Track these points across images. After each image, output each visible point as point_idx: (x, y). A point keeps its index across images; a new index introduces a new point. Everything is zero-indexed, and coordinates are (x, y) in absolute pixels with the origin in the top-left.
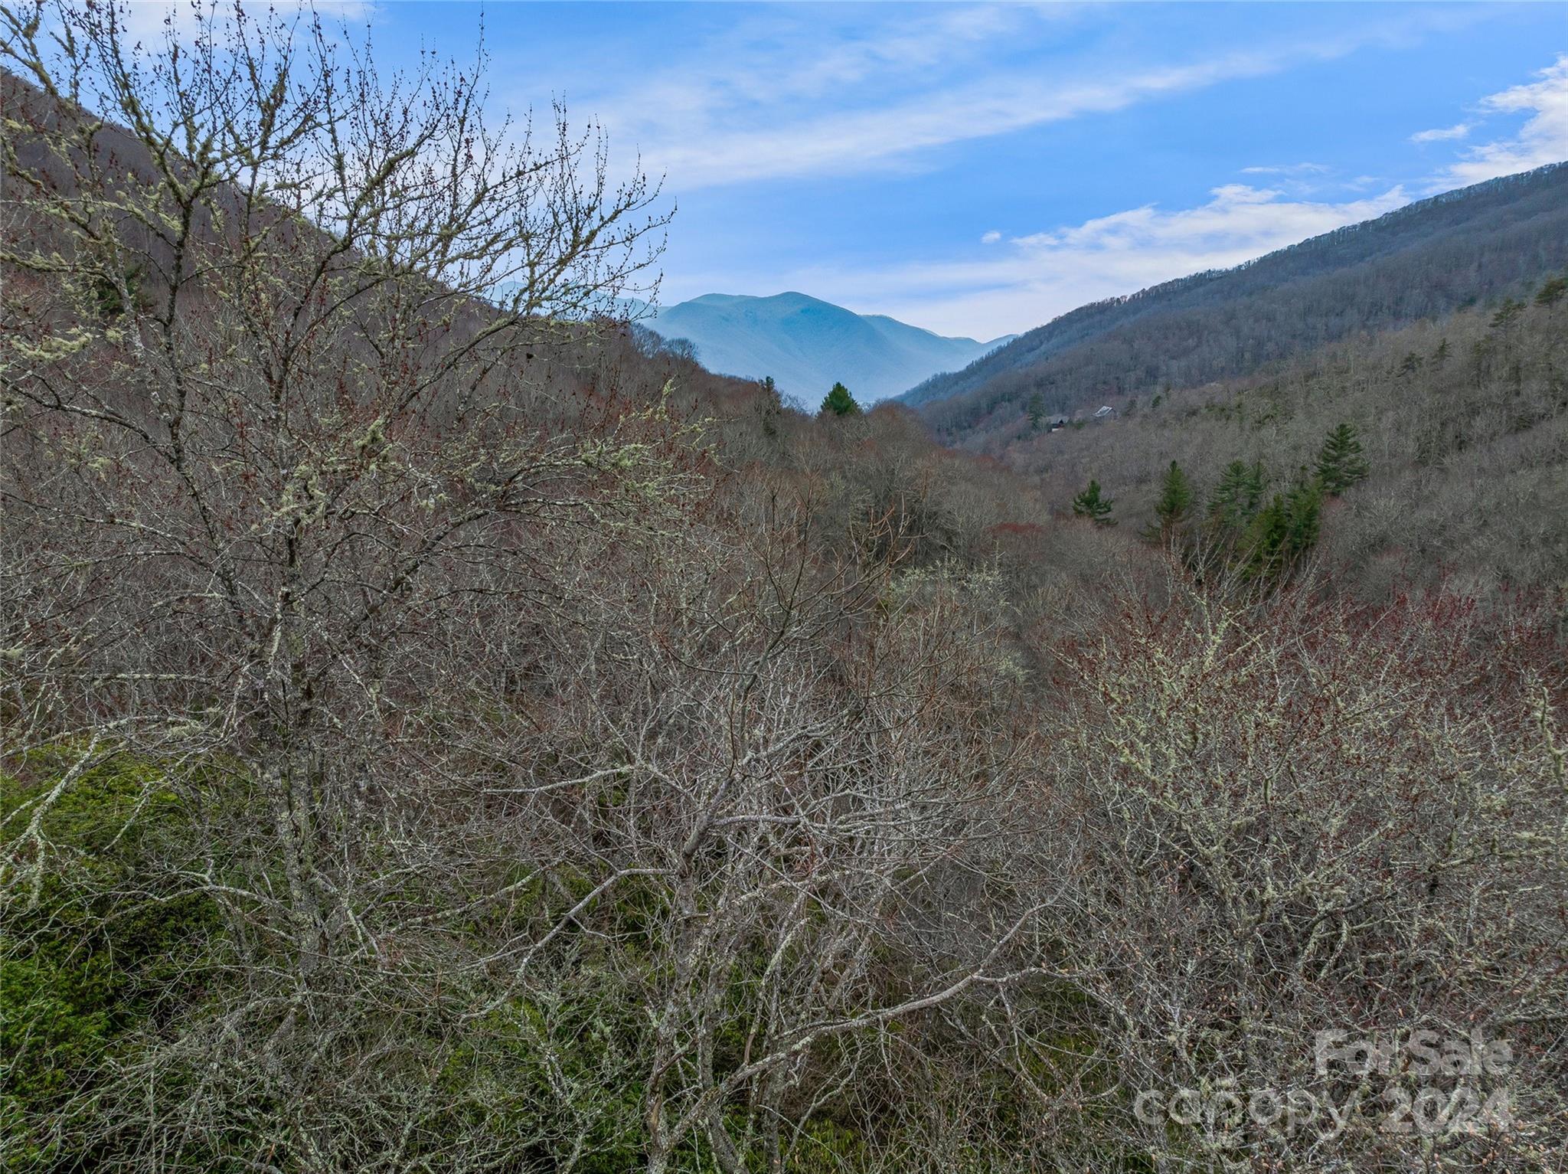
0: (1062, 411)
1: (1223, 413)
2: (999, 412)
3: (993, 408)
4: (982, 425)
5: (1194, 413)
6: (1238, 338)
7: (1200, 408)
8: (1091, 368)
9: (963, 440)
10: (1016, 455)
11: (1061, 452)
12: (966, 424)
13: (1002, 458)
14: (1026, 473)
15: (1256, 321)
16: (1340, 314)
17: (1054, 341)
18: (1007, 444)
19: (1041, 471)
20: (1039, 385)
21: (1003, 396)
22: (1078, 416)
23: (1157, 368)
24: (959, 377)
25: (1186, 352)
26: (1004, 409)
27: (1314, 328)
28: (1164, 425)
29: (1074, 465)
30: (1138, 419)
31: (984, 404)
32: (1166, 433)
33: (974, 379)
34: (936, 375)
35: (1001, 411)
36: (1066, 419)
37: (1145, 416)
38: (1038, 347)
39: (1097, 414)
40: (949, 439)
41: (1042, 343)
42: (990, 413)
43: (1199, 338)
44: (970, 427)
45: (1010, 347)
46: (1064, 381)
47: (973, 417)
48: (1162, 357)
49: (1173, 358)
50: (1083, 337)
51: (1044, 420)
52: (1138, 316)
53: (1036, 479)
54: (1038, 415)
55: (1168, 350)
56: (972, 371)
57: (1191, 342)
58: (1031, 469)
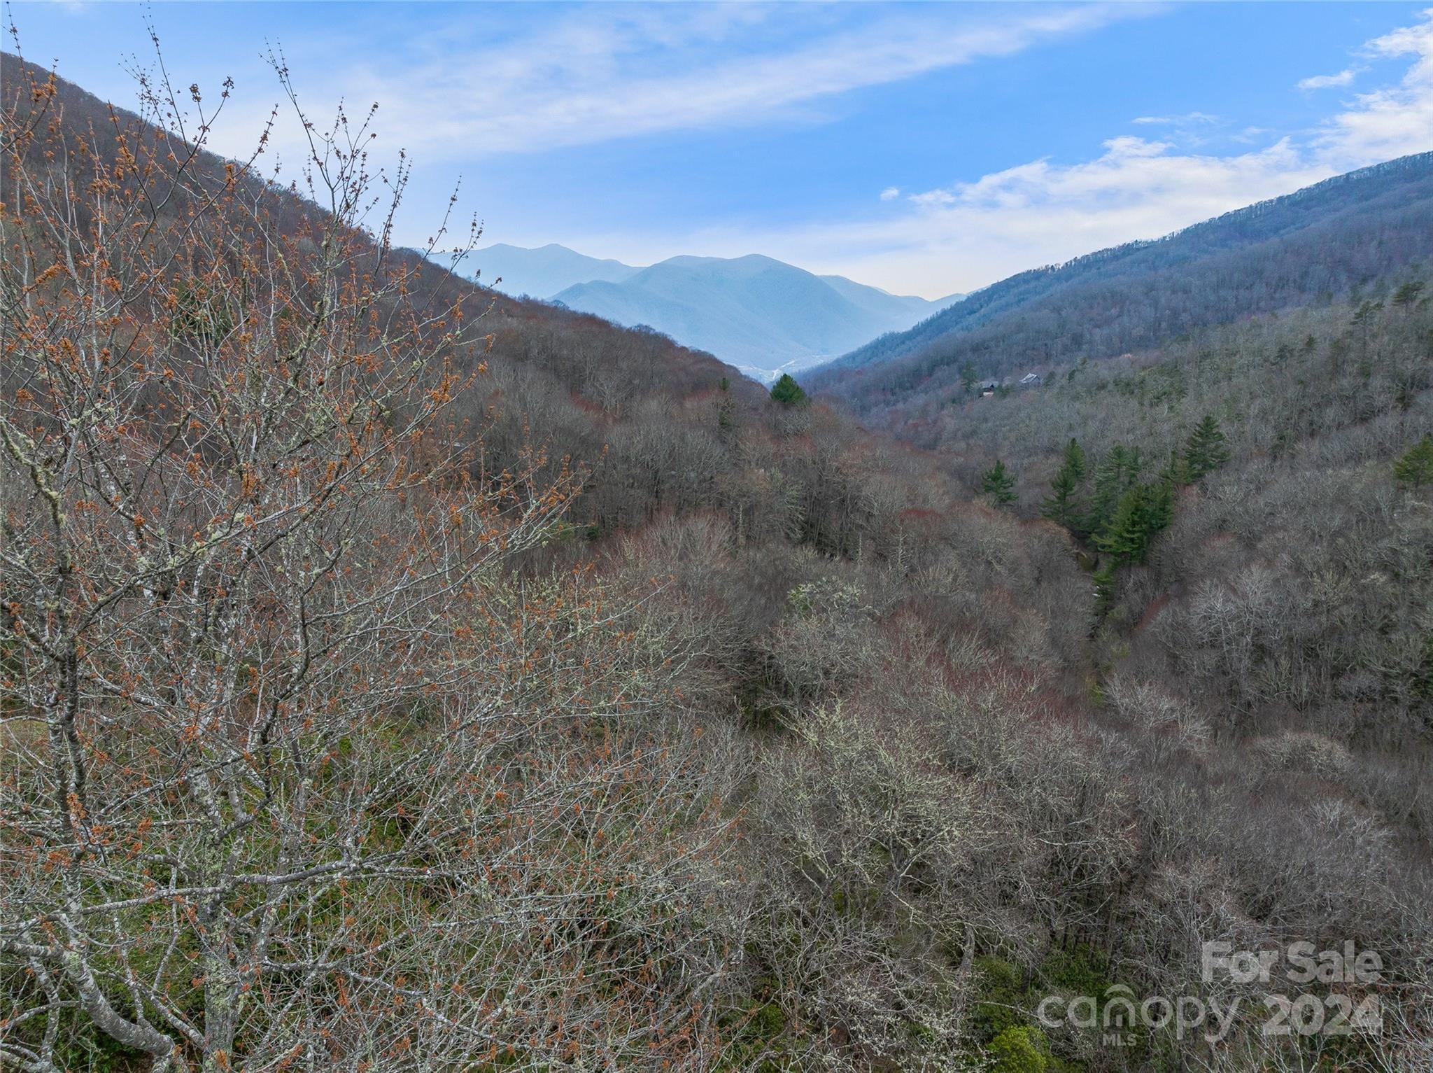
0: (995, 374)
1: (1127, 387)
2: (939, 374)
3: (933, 370)
4: (922, 386)
5: (1102, 387)
6: (1156, 309)
7: (1108, 382)
8: (1021, 335)
9: (905, 400)
10: (947, 420)
11: (986, 420)
12: (908, 385)
13: (935, 422)
14: (954, 438)
15: (1174, 292)
16: (1250, 287)
17: (992, 305)
18: (942, 406)
19: (966, 437)
20: (976, 349)
21: (942, 359)
22: (1007, 382)
23: (1082, 336)
24: (908, 336)
25: (1109, 321)
26: (941, 373)
27: (1226, 300)
28: (1076, 398)
29: (996, 433)
30: (1056, 391)
31: (925, 366)
32: (1077, 405)
33: (919, 338)
34: (885, 334)
35: (940, 373)
36: (996, 384)
37: (1062, 387)
38: (978, 310)
39: (1023, 381)
40: (893, 398)
41: (982, 307)
42: (930, 375)
43: (1122, 307)
44: (912, 387)
45: (954, 309)
46: (997, 347)
47: (914, 378)
48: (1087, 326)
49: (1098, 326)
50: (1019, 301)
51: (975, 386)
52: (1070, 283)
53: (963, 445)
54: (971, 381)
55: (1092, 320)
56: (918, 331)
57: (1114, 312)
58: (959, 434)
